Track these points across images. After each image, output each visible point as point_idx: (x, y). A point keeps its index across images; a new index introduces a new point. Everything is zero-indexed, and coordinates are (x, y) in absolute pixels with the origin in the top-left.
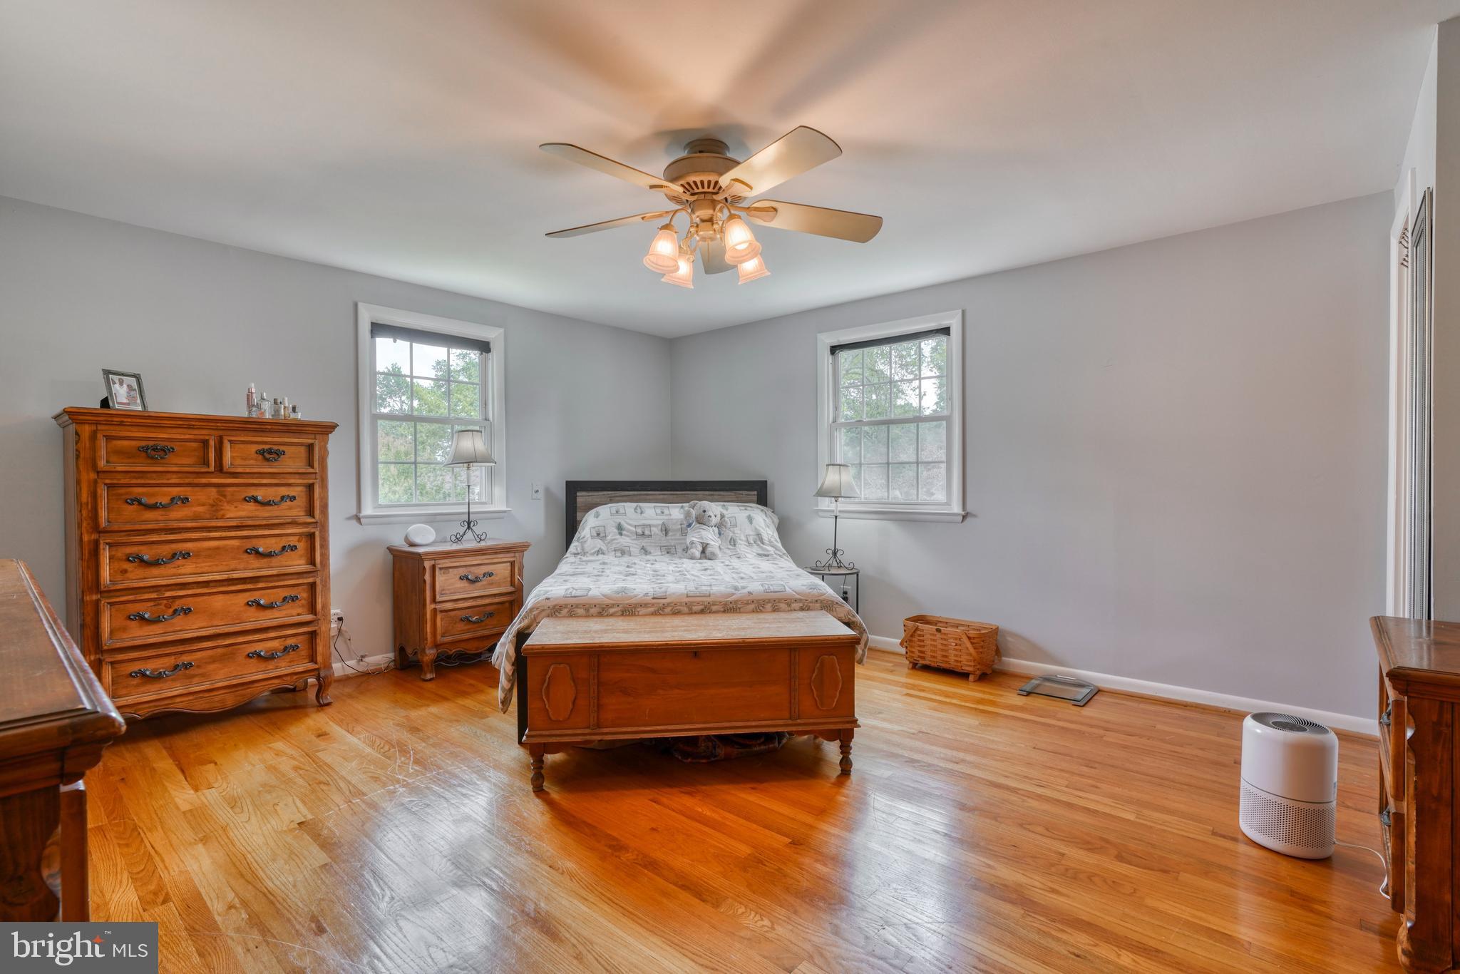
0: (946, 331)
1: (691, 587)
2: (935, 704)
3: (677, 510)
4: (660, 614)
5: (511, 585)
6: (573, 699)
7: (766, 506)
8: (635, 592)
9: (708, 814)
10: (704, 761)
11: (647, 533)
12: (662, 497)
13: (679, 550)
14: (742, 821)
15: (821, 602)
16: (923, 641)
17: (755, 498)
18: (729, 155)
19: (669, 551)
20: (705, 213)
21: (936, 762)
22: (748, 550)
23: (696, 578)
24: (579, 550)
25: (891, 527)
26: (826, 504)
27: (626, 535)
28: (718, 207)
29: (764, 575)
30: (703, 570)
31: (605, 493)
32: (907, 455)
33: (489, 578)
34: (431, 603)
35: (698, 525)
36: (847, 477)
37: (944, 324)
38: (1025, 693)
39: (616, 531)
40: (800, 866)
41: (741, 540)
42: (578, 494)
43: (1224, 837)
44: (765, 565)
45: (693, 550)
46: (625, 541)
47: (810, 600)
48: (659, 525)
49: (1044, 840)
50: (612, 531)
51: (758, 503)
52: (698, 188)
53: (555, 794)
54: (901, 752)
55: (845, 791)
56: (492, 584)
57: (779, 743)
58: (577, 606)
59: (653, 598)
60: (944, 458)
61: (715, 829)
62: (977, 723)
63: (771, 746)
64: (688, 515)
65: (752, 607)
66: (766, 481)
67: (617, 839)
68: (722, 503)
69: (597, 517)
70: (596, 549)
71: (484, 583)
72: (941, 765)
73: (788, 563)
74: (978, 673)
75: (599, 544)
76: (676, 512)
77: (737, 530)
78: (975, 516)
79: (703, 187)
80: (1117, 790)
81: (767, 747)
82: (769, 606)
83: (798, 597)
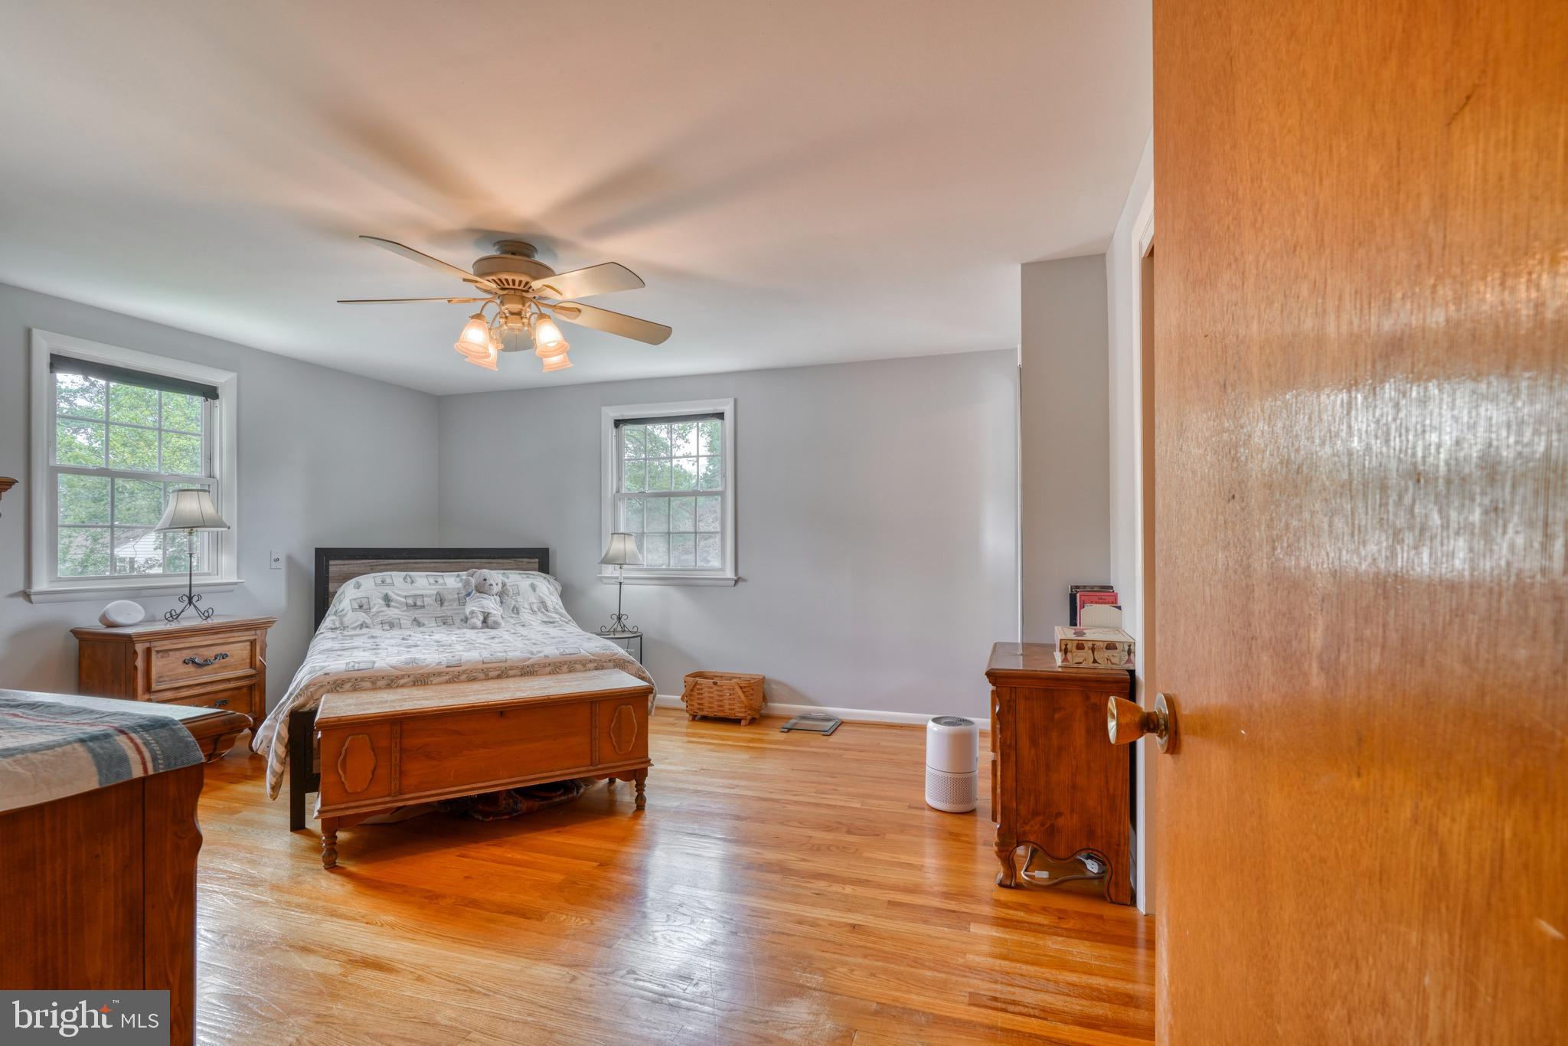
0: (720, 416)
1: (486, 654)
2: (713, 746)
3: (453, 579)
4: (456, 682)
5: (251, 667)
6: (372, 768)
7: (548, 573)
8: (427, 662)
9: (519, 857)
10: (506, 817)
11: (419, 603)
12: (433, 565)
13: (457, 621)
14: (552, 857)
15: (614, 661)
16: (702, 694)
17: (536, 566)
18: (538, 258)
19: (445, 622)
20: (515, 307)
21: (716, 790)
22: (532, 617)
23: (487, 646)
24: (337, 624)
25: (673, 592)
26: (609, 571)
27: (394, 607)
28: (527, 304)
29: (557, 640)
30: (490, 639)
31: (364, 561)
32: (686, 525)
33: (222, 660)
34: (144, 693)
35: (478, 594)
36: (630, 545)
37: (719, 409)
38: (786, 730)
39: (382, 602)
40: (610, 880)
41: (524, 608)
42: (331, 562)
43: (916, 808)
44: (553, 631)
45: (474, 620)
46: (393, 613)
47: (604, 660)
48: (433, 595)
49: (799, 830)
50: (378, 603)
51: (539, 571)
52: (509, 284)
53: (352, 867)
54: (686, 786)
55: (640, 822)
56: (225, 667)
57: (577, 793)
58: (362, 679)
59: (447, 667)
60: (719, 529)
61: (527, 867)
62: (748, 757)
63: (570, 796)
64: (467, 584)
65: (548, 669)
66: (547, 549)
67: (430, 891)
68: (503, 571)
69: (358, 588)
70: (359, 623)
71: (216, 666)
72: (719, 791)
73: (573, 628)
74: (749, 717)
75: (362, 617)
76: (452, 581)
77: (519, 599)
78: (744, 580)
79: (514, 284)
80: (851, 790)
81: (566, 797)
82: (565, 668)
83: (592, 657)
